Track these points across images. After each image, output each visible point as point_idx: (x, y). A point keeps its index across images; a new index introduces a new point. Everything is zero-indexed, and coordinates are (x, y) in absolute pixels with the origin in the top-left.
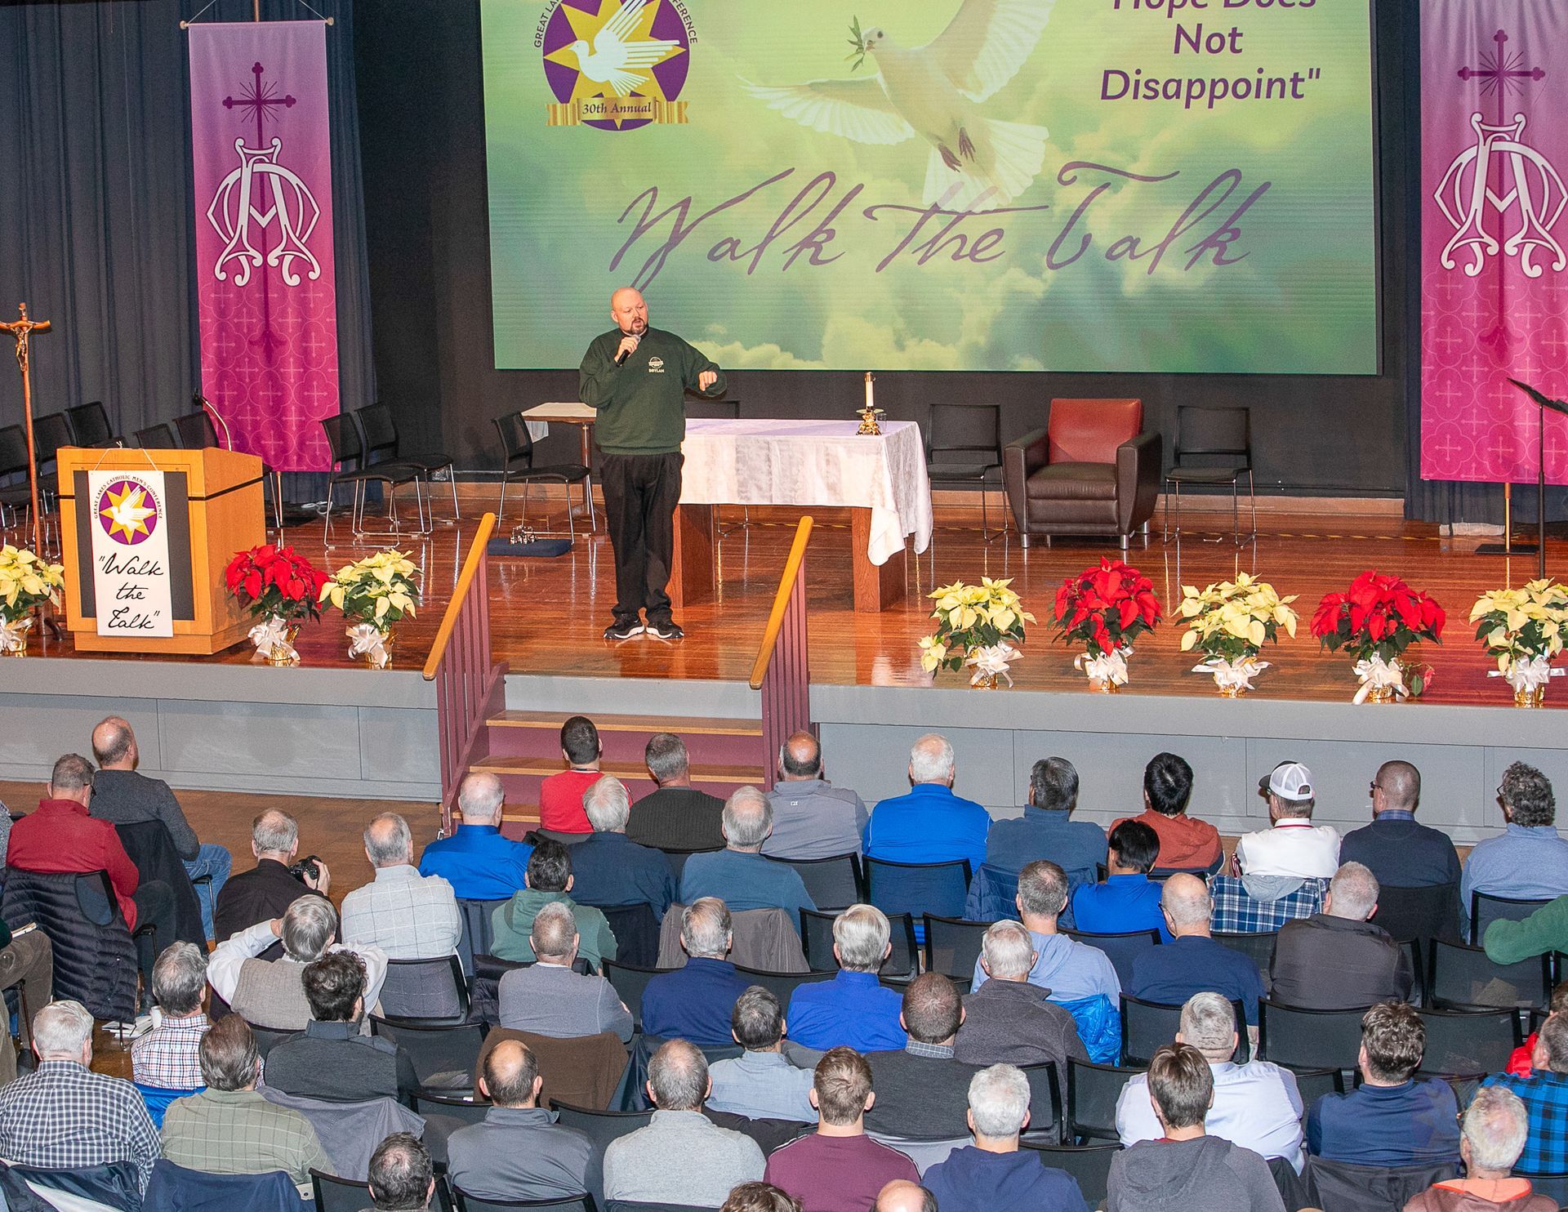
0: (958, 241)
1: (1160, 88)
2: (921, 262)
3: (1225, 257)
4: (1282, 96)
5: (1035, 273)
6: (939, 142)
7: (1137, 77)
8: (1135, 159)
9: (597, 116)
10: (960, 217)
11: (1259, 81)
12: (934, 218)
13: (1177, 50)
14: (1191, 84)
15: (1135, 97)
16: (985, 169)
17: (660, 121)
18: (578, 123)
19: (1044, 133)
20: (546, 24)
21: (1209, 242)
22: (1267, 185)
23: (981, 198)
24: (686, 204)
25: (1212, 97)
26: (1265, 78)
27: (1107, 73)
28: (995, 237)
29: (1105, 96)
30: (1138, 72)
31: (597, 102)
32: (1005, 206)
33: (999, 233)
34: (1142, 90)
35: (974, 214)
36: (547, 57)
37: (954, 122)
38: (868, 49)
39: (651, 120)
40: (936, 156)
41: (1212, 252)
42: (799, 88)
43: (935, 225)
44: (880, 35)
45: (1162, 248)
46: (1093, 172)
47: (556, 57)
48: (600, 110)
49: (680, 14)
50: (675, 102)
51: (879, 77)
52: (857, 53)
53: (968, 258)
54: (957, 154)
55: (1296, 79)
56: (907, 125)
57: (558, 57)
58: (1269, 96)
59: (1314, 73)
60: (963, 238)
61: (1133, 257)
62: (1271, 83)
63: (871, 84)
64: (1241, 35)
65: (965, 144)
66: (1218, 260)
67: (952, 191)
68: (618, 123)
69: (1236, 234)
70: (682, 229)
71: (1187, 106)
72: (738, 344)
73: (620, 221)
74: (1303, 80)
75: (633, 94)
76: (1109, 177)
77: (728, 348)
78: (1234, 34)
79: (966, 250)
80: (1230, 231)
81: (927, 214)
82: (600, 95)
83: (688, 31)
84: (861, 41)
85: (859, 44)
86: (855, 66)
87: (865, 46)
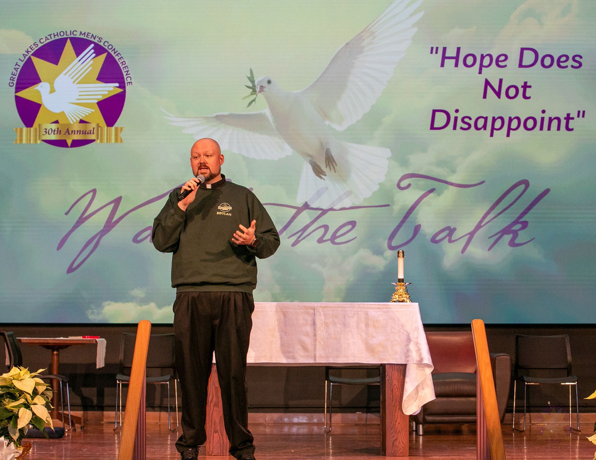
0: (322, 230)
1: (472, 122)
2: (294, 245)
3: (517, 241)
4: (559, 129)
5: (378, 252)
6: (310, 158)
7: (456, 115)
8: (454, 172)
9: (53, 137)
10: (324, 212)
11: (543, 119)
12: (305, 213)
13: (485, 97)
14: (494, 120)
15: (455, 128)
16: (343, 178)
17: (101, 141)
18: (39, 142)
19: (388, 153)
20: (19, 70)
21: (505, 231)
22: (547, 191)
23: (340, 199)
24: (117, 201)
25: (509, 129)
26: (546, 116)
27: (434, 112)
28: (350, 227)
29: (432, 128)
30: (457, 111)
31: (54, 126)
32: (358, 204)
33: (353, 224)
34: (460, 124)
35: (335, 210)
36: (18, 94)
37: (321, 144)
38: (260, 91)
39: (93, 141)
40: (308, 169)
41: (508, 238)
42: (206, 118)
43: (305, 217)
44: (269, 82)
45: (472, 235)
46: (422, 181)
47: (25, 94)
48: (56, 132)
49: (120, 65)
50: (113, 128)
51: (267, 112)
52: (252, 94)
53: (329, 242)
54: (323, 167)
55: (568, 118)
56: (287, 146)
57: (26, 94)
58: (549, 129)
59: (582, 114)
60: (326, 227)
61: (450, 241)
62: (551, 120)
63: (261, 117)
64: (530, 87)
65: (330, 160)
66: (512, 243)
67: (319, 194)
68: (69, 142)
69: (525, 225)
70: (114, 220)
71: (492, 135)
72: (153, 305)
73: (67, 213)
74: (573, 118)
75: (82, 121)
76: (434, 184)
77: (145, 307)
78: (526, 86)
79: (328, 236)
80: (521, 223)
81: (300, 210)
82: (57, 122)
83: (125, 77)
84: (254, 86)
85: (253, 88)
86: (250, 104)
87: (258, 89)
